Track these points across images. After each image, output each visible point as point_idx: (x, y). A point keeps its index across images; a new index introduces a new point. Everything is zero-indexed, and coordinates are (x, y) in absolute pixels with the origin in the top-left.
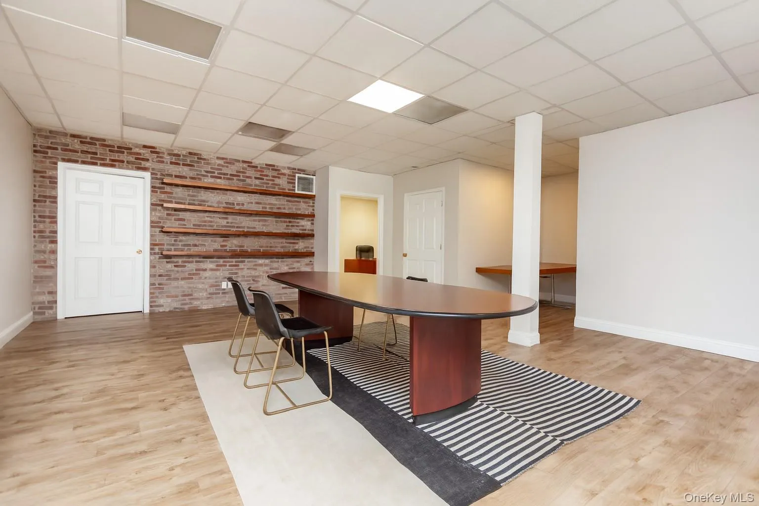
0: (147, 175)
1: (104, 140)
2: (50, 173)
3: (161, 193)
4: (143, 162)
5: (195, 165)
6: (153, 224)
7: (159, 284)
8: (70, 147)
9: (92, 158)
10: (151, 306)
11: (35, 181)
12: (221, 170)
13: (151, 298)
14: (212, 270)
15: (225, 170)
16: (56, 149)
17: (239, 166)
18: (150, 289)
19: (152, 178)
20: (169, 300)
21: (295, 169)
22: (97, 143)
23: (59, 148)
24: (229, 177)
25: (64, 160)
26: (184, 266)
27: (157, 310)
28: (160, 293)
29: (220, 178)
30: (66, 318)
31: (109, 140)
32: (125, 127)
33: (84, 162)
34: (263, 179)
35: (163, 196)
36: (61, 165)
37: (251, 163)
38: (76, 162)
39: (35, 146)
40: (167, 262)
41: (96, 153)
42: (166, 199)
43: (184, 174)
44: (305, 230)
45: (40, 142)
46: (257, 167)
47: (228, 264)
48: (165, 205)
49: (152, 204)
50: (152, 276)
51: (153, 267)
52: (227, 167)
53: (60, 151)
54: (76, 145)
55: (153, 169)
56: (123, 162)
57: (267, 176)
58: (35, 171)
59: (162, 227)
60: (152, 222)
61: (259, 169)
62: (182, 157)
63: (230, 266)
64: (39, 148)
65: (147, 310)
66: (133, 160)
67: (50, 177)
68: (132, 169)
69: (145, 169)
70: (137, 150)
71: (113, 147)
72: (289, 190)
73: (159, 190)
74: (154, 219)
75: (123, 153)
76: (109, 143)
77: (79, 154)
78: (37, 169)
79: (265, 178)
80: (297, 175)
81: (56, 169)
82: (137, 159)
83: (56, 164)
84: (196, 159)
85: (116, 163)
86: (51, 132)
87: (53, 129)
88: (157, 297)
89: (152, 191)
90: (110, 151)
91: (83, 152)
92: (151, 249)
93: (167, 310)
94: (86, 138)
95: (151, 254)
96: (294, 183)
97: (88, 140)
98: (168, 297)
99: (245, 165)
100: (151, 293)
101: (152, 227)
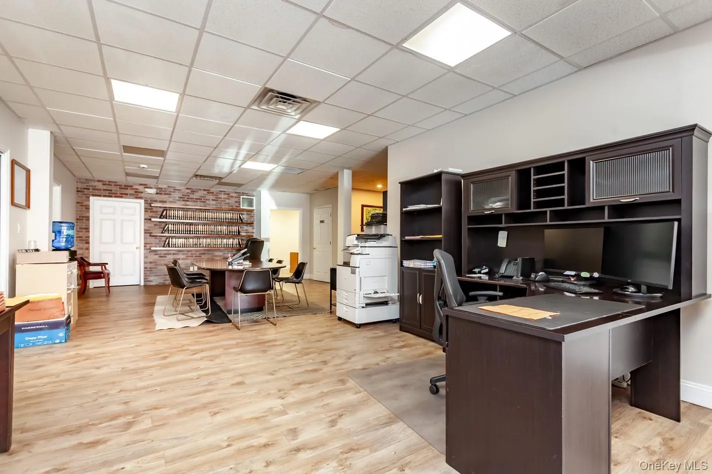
0: (142, 201)
1: (116, 182)
2: (85, 203)
3: (151, 212)
4: (139, 194)
5: (172, 193)
6: (146, 231)
7: (150, 268)
8: (96, 188)
9: (109, 193)
10: (145, 281)
11: (77, 208)
12: (189, 196)
13: (145, 276)
14: (183, 259)
15: (191, 196)
16: (89, 189)
17: (201, 193)
18: (144, 271)
19: (145, 203)
20: (156, 278)
21: (240, 193)
22: (112, 184)
23: (91, 188)
24: (194, 200)
25: (94, 195)
26: (166, 257)
27: (149, 284)
28: (150, 273)
29: (189, 201)
30: (95, 287)
31: (119, 182)
32: (128, 177)
33: (104, 196)
34: (217, 200)
35: (151, 214)
36: (91, 198)
37: (209, 190)
38: (100, 196)
39: (77, 188)
40: (155, 254)
41: (111, 191)
42: (154, 216)
43: (165, 200)
44: (248, 233)
45: (80, 186)
46: (213, 193)
47: (194, 256)
48: (153, 220)
49: (145, 219)
50: (145, 263)
51: (146, 257)
52: (193, 194)
53: (91, 190)
54: (100, 186)
55: (146, 198)
56: (127, 194)
57: (220, 198)
58: (78, 203)
59: (151, 233)
60: (145, 230)
61: (215, 194)
62: (163, 190)
63: (195, 257)
64: (79, 190)
65: (142, 284)
66: (133, 193)
67: (86, 206)
68: (133, 199)
69: (141, 198)
70: (135, 187)
71: (122, 186)
72: (236, 206)
73: (149, 211)
74: (146, 228)
75: (127, 189)
76: (120, 184)
77: (102, 191)
78: (78, 201)
79: (219, 200)
80: (241, 197)
81: (89, 201)
82: (135, 192)
83: (89, 198)
84: (173, 190)
85: (124, 196)
86: (86, 180)
87: (88, 178)
88: (149, 276)
89: (145, 211)
90: (120, 188)
91: (104, 190)
92: (145, 246)
93: (154, 284)
94: (106, 182)
95: (144, 249)
96: (240, 202)
97: (107, 183)
98: (155, 276)
99: (205, 192)
100: (144, 273)
101: (145, 233)
